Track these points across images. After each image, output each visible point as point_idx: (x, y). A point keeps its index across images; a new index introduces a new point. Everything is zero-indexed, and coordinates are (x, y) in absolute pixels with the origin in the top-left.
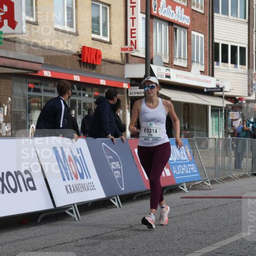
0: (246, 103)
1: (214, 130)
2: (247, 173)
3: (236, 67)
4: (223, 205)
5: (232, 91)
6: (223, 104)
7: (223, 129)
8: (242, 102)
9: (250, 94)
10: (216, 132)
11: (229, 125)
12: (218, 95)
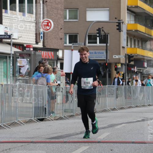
0: (33, 50)
1: (3, 76)
2: (33, 119)
3: (24, 15)
4: (7, 150)
5: (20, 38)
6: (11, 51)
7: (11, 76)
8: (30, 49)
9: (38, 42)
10: (4, 78)
11: (17, 71)
12: (7, 42)
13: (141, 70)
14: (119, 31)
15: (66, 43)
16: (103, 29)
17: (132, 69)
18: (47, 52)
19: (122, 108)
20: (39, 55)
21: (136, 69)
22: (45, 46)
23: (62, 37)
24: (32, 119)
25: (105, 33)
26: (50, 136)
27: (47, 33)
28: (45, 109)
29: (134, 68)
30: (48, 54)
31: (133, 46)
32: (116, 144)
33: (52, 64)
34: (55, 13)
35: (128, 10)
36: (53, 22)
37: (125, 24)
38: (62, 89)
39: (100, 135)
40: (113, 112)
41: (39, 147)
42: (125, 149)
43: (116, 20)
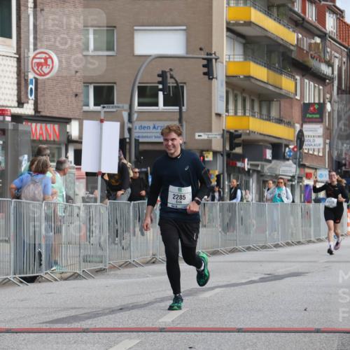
0: (12, 120)
8: (4, 119)
9: (22, 102)
13: (257, 166)
14: (209, 79)
15: (88, 105)
16: (172, 73)
17: (239, 164)
18: (43, 125)
19: (215, 253)
20: (28, 133)
21: (246, 165)
22: (40, 112)
23: (79, 91)
24: (9, 277)
25: (177, 82)
26: (51, 316)
27: (44, 82)
28: (40, 254)
29: (243, 162)
30: (46, 129)
31: (240, 112)
32: (200, 333)
33: (56, 152)
35: (229, 30)
37: (222, 63)
38: (79, 208)
39: (166, 314)
41: (26, 341)
42: (220, 345)
43: (202, 52)
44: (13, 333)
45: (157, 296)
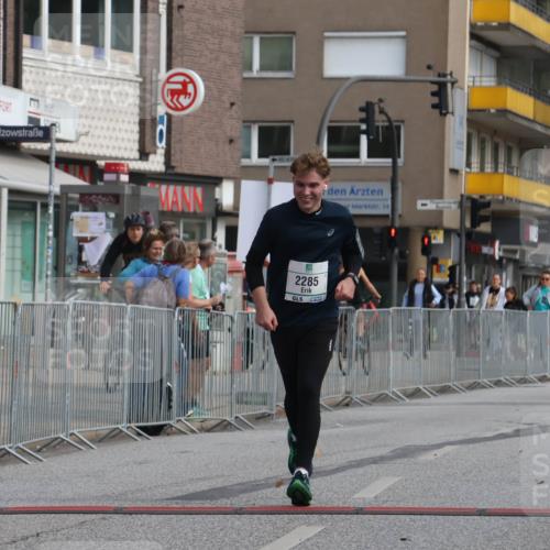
0: (131, 180)
1: (18, 275)
2: (122, 426)
3: (98, 55)
4: (27, 538)
5: (83, 139)
6: (50, 183)
7: (49, 273)
8: (118, 178)
9: (147, 151)
10: (24, 282)
11: (71, 256)
12: (35, 153)
13: (515, 252)
14: (441, 114)
15: (248, 156)
16: (382, 105)
17: (485, 250)
18: (179, 188)
19: (444, 390)
20: (155, 200)
21: (497, 251)
22: (173, 167)
23: (234, 134)
24: (120, 426)
25: (389, 120)
26: (184, 488)
27: (181, 119)
28: (169, 390)
29: (493, 246)
30: (184, 195)
31: (489, 168)
32: (419, 517)
33: (197, 231)
34: (211, 47)
35: (473, 36)
36: (204, 81)
37: (462, 89)
38: (232, 318)
39: (364, 487)
40: (411, 405)
41: (145, 528)
42: (451, 535)
43: (431, 72)
44: (125, 513)
45: (352, 458)
